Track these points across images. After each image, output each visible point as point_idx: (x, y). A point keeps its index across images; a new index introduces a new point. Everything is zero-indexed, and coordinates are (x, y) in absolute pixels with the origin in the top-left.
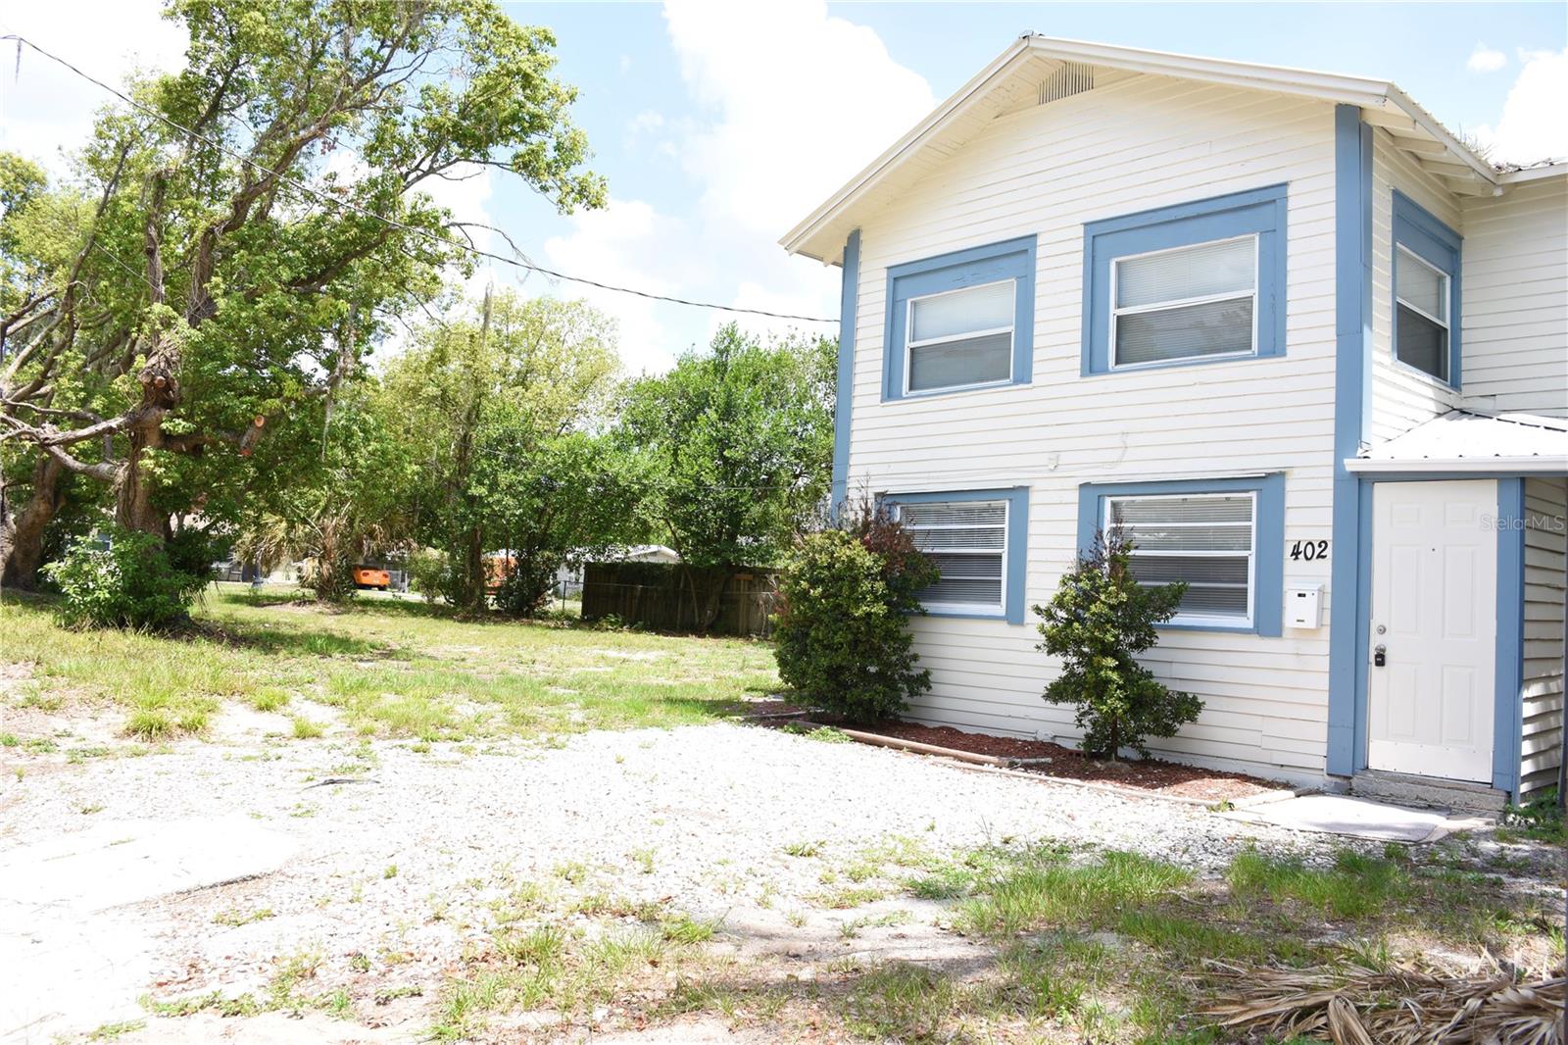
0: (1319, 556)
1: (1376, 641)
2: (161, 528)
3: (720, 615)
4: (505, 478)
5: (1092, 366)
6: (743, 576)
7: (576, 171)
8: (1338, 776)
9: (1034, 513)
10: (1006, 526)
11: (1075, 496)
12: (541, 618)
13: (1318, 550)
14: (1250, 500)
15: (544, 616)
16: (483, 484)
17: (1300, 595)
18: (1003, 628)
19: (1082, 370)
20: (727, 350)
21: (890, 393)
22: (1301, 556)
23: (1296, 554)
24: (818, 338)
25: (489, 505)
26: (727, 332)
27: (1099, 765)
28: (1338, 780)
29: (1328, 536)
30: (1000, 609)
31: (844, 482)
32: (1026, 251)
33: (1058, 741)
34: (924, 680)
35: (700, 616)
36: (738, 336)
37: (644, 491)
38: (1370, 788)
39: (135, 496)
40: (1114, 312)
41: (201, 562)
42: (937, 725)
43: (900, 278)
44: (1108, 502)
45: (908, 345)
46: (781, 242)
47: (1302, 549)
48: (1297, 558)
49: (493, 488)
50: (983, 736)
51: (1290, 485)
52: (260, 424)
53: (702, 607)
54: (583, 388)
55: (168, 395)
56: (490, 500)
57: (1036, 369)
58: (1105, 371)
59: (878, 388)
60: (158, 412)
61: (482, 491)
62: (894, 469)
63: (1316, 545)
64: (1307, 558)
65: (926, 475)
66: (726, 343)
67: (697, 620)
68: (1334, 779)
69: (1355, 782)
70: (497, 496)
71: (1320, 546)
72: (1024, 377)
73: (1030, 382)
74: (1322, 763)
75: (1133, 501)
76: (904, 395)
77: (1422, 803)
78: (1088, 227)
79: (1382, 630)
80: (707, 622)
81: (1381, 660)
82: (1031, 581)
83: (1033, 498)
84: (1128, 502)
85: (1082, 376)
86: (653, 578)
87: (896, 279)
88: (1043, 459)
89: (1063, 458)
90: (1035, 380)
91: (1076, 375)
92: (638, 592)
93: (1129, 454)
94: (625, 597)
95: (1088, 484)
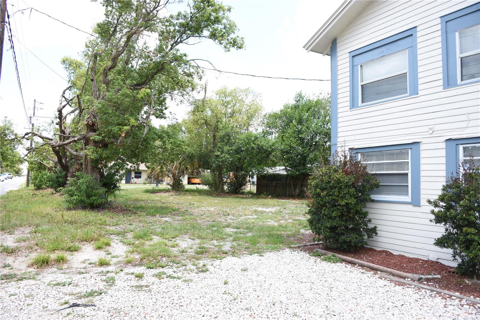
2: (98, 173)
3: (301, 191)
4: (226, 148)
5: (449, 83)
7: (232, 36)
9: (423, 154)
10: (409, 160)
11: (444, 145)
12: (242, 194)
15: (243, 193)
16: (219, 151)
18: (410, 207)
19: (443, 85)
20: (299, 100)
21: (353, 105)
25: (222, 158)
26: (299, 94)
27: (467, 282)
30: (408, 199)
31: (336, 144)
32: (412, 35)
33: (440, 261)
34: (374, 230)
35: (294, 192)
36: (302, 95)
37: (273, 150)
39: (88, 163)
40: (458, 55)
41: (112, 184)
42: (381, 249)
43: (354, 55)
44: (461, 148)
45: (360, 84)
46: (304, 47)
49: (222, 152)
50: (403, 256)
52: (123, 135)
53: (295, 189)
54: (250, 117)
55: (93, 127)
56: (222, 156)
57: (420, 87)
58: (456, 85)
59: (348, 104)
60: (91, 134)
61: (219, 153)
62: (357, 137)
65: (371, 139)
66: (299, 98)
67: (293, 193)
70: (223, 155)
72: (415, 92)
73: (418, 94)
75: (475, 146)
76: (360, 105)
78: (442, 18)
80: (297, 194)
82: (423, 185)
83: (422, 147)
84: (472, 147)
85: (444, 88)
86: (278, 179)
87: (353, 57)
88: (426, 129)
89: (437, 128)
90: (420, 93)
91: (441, 89)
92: (274, 184)
93: (472, 123)
94: (270, 186)
95: (450, 139)
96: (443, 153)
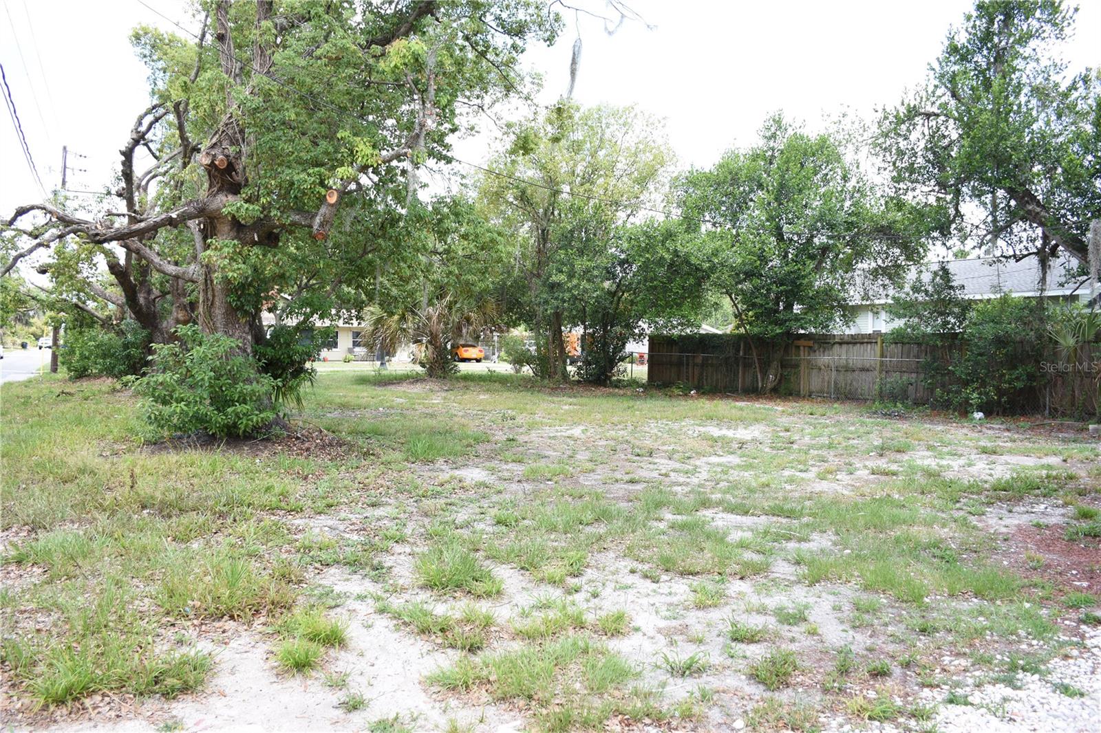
2: (247, 329)
3: (782, 379)
4: (581, 264)
6: (802, 342)
12: (616, 387)
15: (618, 385)
16: (561, 272)
20: (774, 136)
24: (880, 109)
25: (569, 290)
26: (774, 120)
35: (763, 381)
36: (784, 122)
37: (713, 269)
39: (214, 296)
41: (292, 363)
49: (571, 276)
52: (333, 199)
53: (765, 374)
54: (642, 181)
55: (231, 177)
56: (569, 285)
60: (224, 199)
61: (562, 278)
66: (773, 129)
67: (760, 384)
70: (575, 282)
80: (769, 386)
86: (713, 347)
92: (699, 360)
94: (688, 365)
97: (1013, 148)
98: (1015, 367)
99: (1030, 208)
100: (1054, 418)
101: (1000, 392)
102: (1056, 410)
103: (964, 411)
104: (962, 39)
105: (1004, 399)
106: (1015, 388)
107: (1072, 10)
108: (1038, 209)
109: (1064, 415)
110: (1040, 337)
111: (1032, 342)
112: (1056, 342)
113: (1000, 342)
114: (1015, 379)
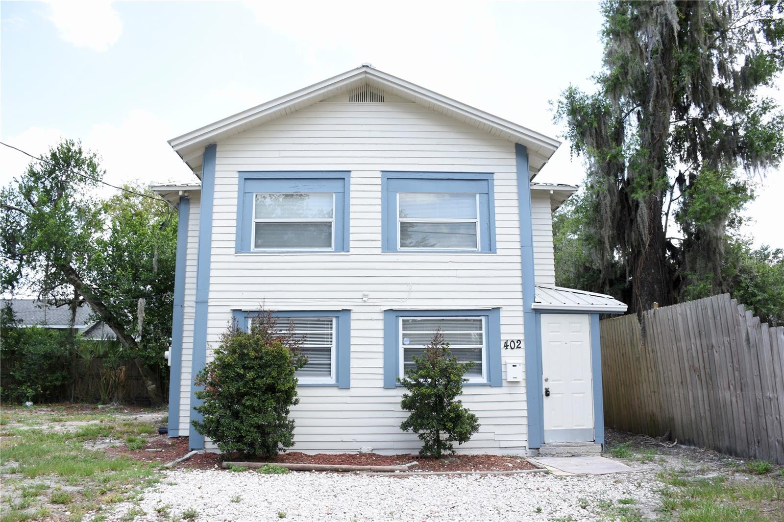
0: (518, 347)
1: (545, 385)
5: (388, 247)
8: (534, 449)
9: (353, 325)
10: (334, 332)
11: (381, 316)
13: (517, 345)
14: (481, 320)
17: (514, 366)
18: (335, 392)
19: (382, 248)
21: (241, 247)
22: (509, 347)
23: (506, 346)
28: (533, 450)
29: (521, 337)
30: (332, 380)
31: (207, 302)
32: (344, 179)
33: (376, 452)
38: (548, 452)
40: (399, 220)
43: (249, 178)
44: (401, 320)
45: (254, 220)
46: (169, 142)
47: (509, 344)
48: (507, 348)
50: (325, 455)
51: (502, 314)
57: (352, 244)
58: (395, 250)
59: (233, 244)
62: (246, 295)
63: (515, 342)
64: (512, 348)
68: (531, 450)
69: (540, 450)
71: (517, 342)
72: (344, 246)
73: (349, 251)
74: (526, 444)
76: (252, 251)
77: (570, 455)
78: (384, 173)
79: (546, 380)
81: (547, 394)
82: (353, 363)
83: (353, 316)
84: (413, 320)
85: (383, 252)
87: (245, 179)
88: (360, 295)
89: (371, 295)
90: (352, 251)
91: (379, 251)
93: (413, 295)
95: (392, 310)
96: (381, 325)
97: (67, 242)
98: (54, 372)
99: (72, 277)
100: (76, 403)
101: (45, 389)
102: (78, 398)
103: (19, 401)
104: (38, 169)
105: (48, 392)
106: (55, 385)
107: (102, 172)
108: (76, 279)
109: (82, 401)
110: (71, 354)
111: (66, 357)
112: (81, 357)
113: (47, 356)
114: (56, 379)
